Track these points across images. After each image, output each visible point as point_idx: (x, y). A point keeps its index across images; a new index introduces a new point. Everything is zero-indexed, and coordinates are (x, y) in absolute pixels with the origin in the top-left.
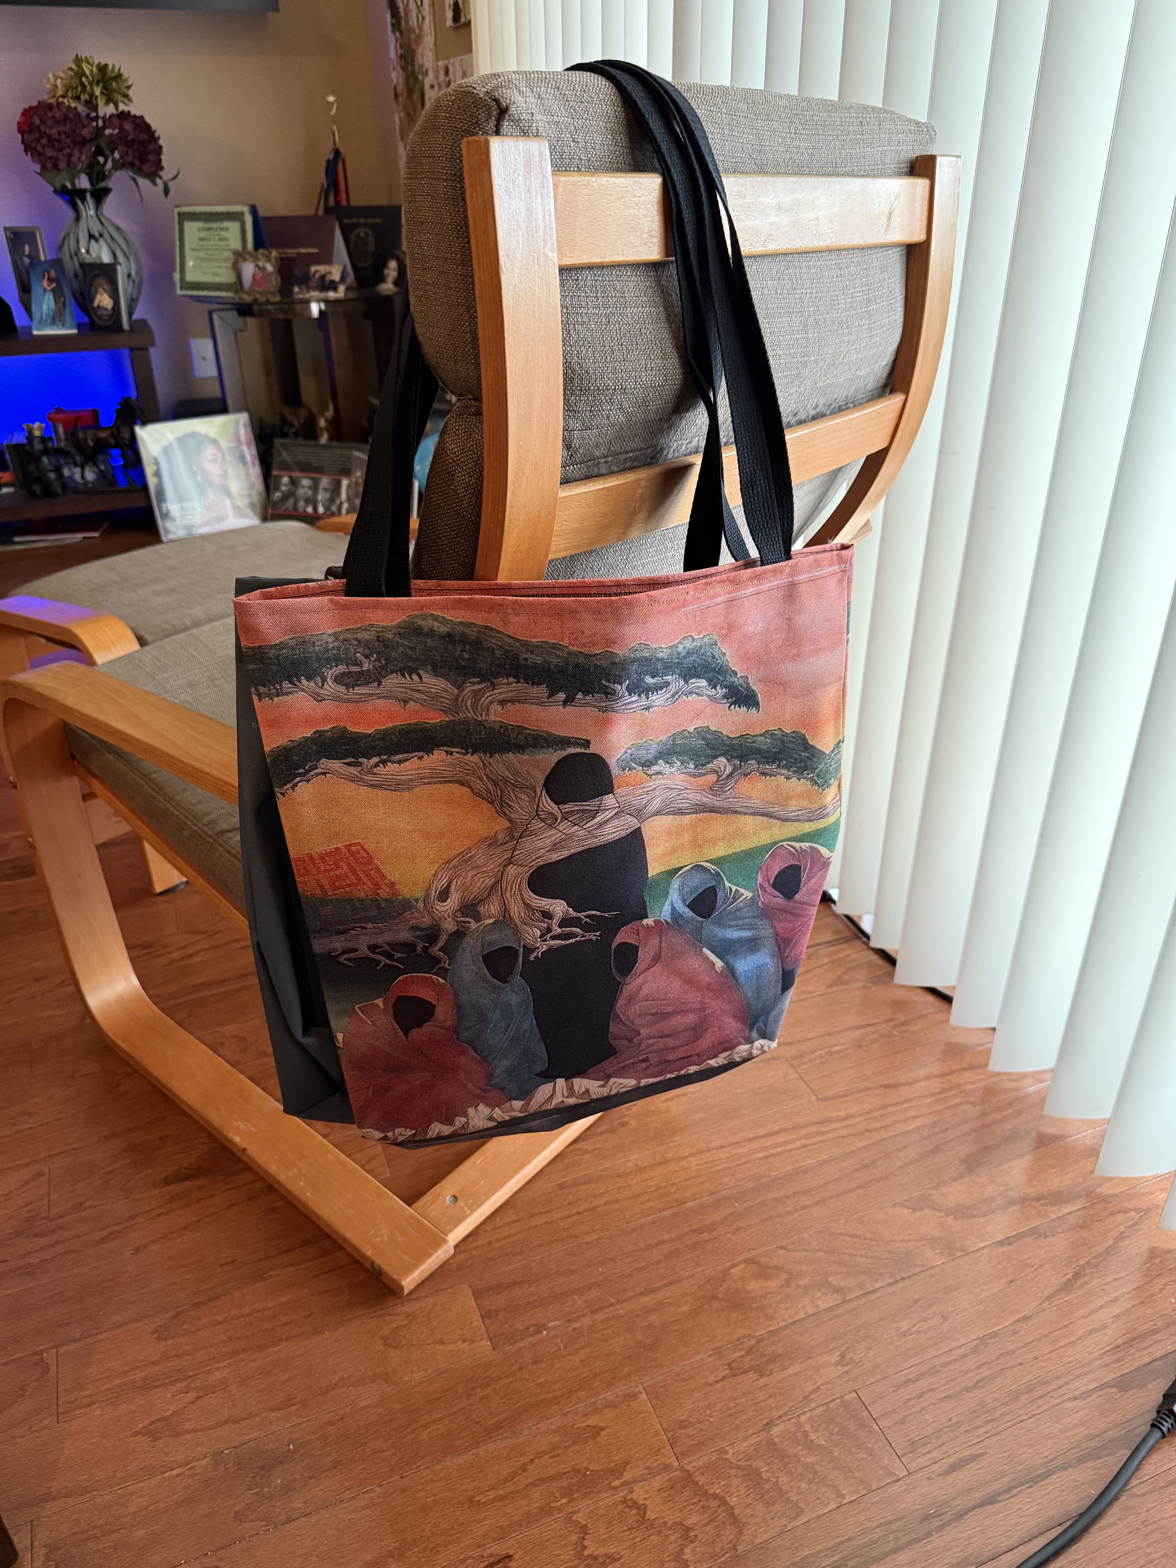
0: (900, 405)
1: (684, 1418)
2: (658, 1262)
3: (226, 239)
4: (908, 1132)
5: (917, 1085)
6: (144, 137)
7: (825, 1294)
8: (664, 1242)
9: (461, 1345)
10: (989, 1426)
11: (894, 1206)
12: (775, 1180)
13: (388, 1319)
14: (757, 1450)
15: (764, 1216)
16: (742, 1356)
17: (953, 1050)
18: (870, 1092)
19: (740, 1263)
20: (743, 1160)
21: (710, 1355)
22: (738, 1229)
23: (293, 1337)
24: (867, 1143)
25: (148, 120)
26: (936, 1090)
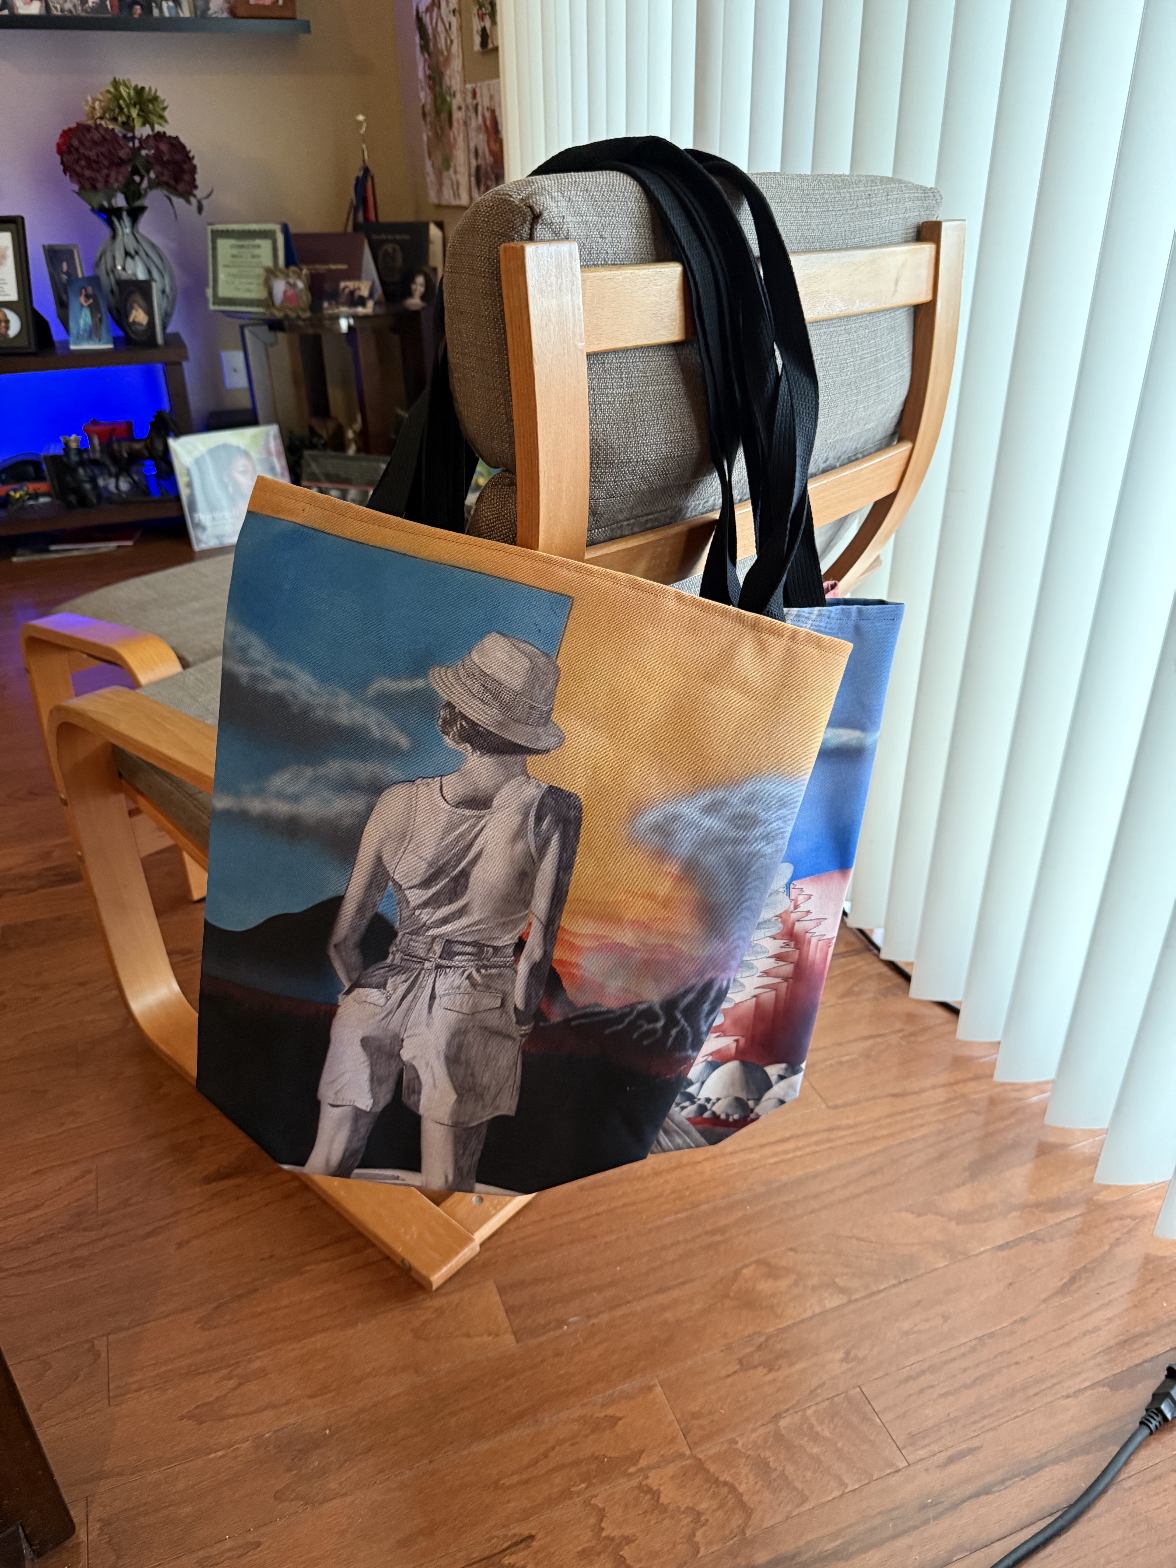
0: (907, 453)
1: (697, 1409)
2: (673, 1262)
3: (258, 256)
4: (914, 1140)
5: (924, 1095)
6: (178, 157)
7: (832, 1294)
8: (678, 1243)
9: (486, 1339)
10: (986, 1421)
11: (899, 1211)
12: (785, 1185)
13: (418, 1312)
14: (765, 1440)
15: (775, 1220)
16: (752, 1352)
17: (960, 1062)
18: (878, 1101)
19: (751, 1264)
20: (755, 1165)
21: (722, 1351)
22: (749, 1232)
23: (328, 1329)
24: (875, 1150)
25: (183, 140)
26: (942, 1100)
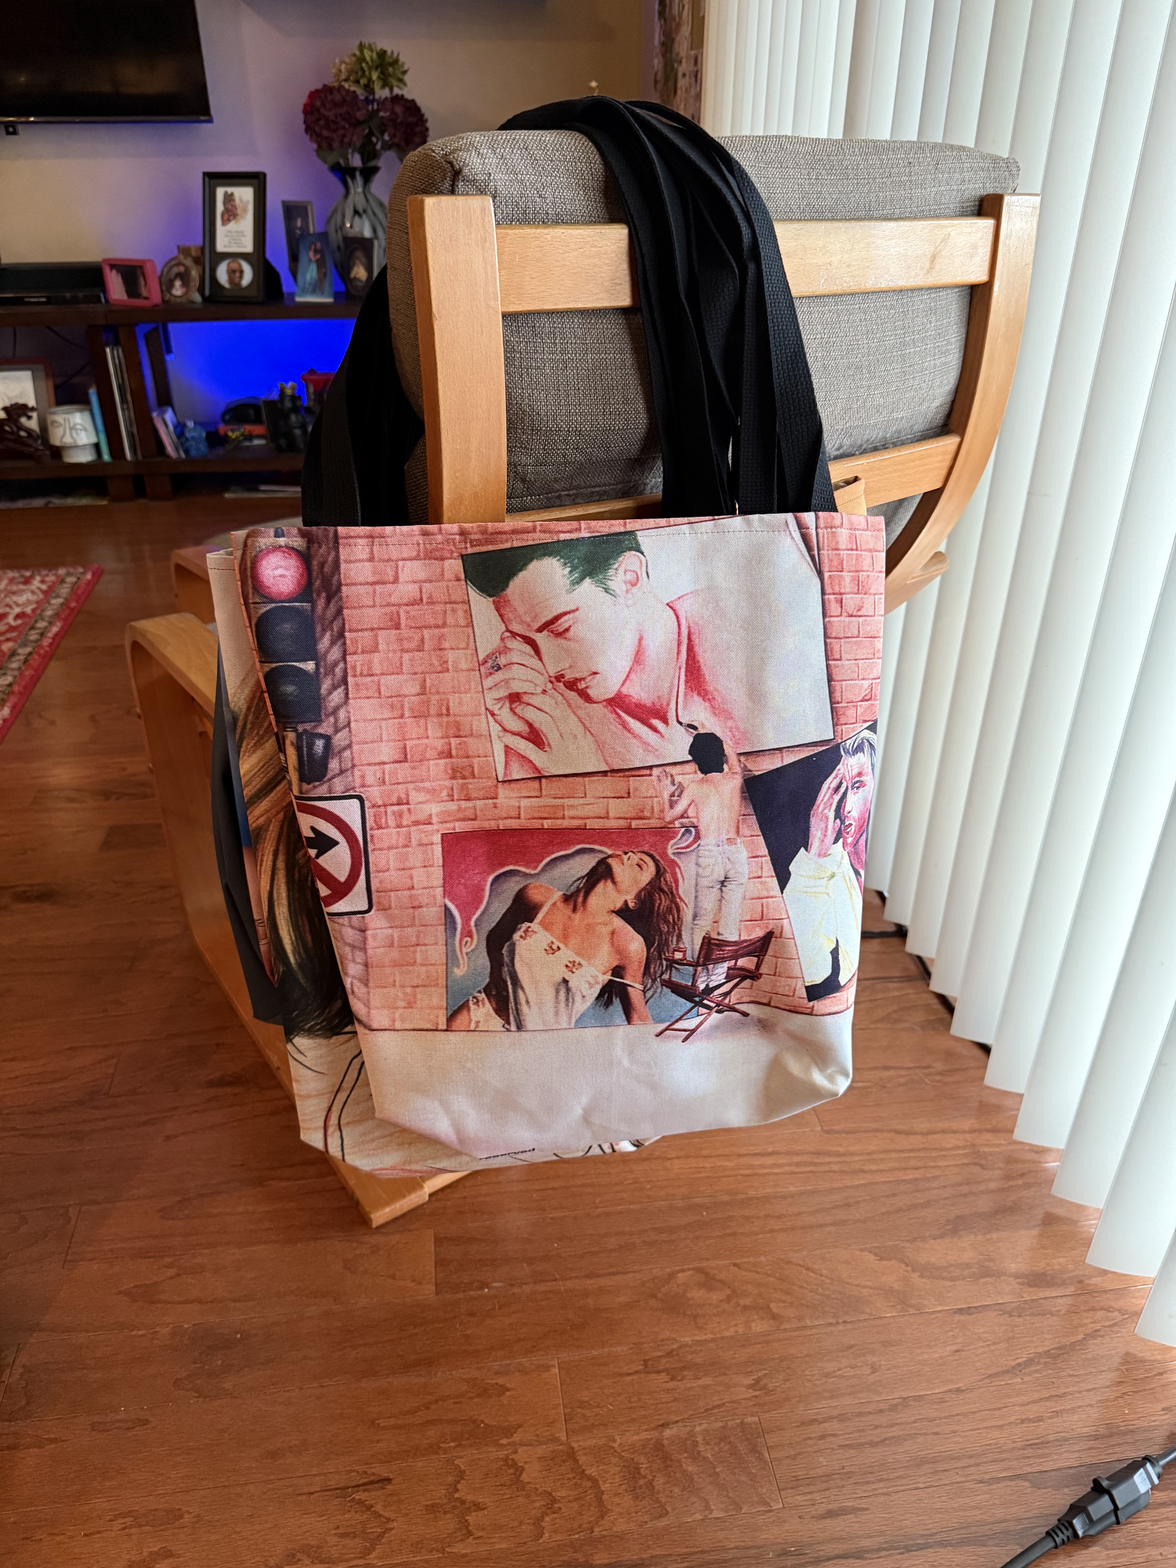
0: (953, 448)
1: (587, 1399)
2: (611, 1251)
4: (905, 1180)
5: (930, 1137)
7: (762, 1319)
8: (622, 1233)
9: (409, 1284)
10: (882, 1484)
11: (862, 1250)
12: (751, 1199)
13: (354, 1245)
14: (644, 1447)
15: (728, 1231)
16: (660, 1357)
19: (689, 1269)
20: (727, 1173)
21: (630, 1349)
22: (697, 1238)
23: (269, 1242)
24: (857, 1183)
25: (419, 103)
